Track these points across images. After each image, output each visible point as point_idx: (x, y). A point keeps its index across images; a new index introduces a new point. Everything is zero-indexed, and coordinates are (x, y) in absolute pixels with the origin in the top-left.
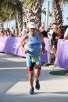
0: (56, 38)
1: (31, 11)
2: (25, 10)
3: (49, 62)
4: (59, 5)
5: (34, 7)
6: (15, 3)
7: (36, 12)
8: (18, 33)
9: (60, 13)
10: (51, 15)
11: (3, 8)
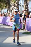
0: (26, 17)
1: (14, 5)
2: (11, 4)
3: (22, 28)
4: (27, 2)
5: (16, 3)
6: (7, 1)
7: (16, 5)
8: (8, 15)
9: (27, 6)
10: (23, 7)
11: (1, 4)
